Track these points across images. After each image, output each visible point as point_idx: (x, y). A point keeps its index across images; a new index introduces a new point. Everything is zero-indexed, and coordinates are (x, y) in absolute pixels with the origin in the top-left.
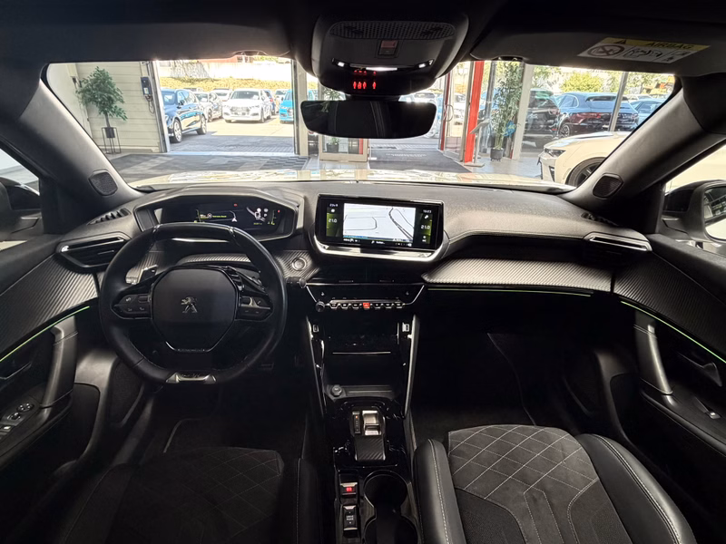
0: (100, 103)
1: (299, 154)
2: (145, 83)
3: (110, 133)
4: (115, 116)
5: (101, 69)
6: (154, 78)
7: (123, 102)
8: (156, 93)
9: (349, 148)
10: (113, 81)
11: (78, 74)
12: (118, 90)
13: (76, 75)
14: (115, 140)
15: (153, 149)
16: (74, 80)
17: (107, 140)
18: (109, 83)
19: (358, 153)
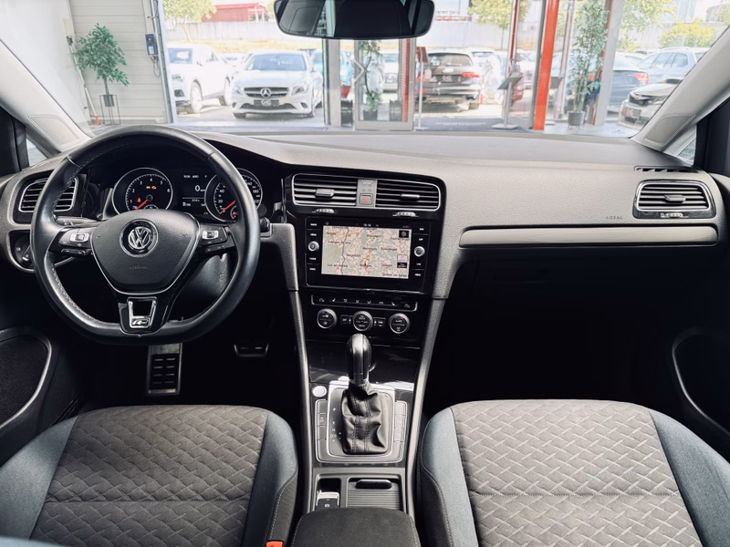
0: (99, 65)
1: (329, 123)
2: (151, 40)
3: (109, 100)
4: (115, 81)
5: (101, 26)
6: (160, 35)
7: (124, 64)
8: (163, 52)
9: (390, 114)
10: (113, 40)
11: (75, 33)
12: (120, 50)
13: (71, 33)
14: (114, 109)
15: (157, 119)
16: (70, 41)
17: (106, 109)
18: (110, 42)
19: (401, 120)
